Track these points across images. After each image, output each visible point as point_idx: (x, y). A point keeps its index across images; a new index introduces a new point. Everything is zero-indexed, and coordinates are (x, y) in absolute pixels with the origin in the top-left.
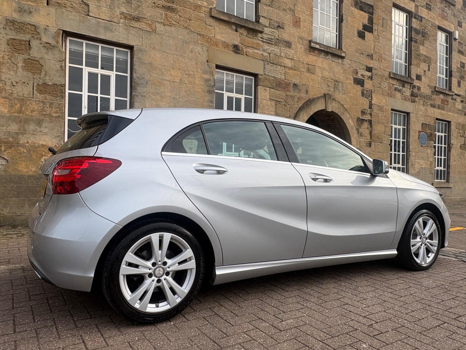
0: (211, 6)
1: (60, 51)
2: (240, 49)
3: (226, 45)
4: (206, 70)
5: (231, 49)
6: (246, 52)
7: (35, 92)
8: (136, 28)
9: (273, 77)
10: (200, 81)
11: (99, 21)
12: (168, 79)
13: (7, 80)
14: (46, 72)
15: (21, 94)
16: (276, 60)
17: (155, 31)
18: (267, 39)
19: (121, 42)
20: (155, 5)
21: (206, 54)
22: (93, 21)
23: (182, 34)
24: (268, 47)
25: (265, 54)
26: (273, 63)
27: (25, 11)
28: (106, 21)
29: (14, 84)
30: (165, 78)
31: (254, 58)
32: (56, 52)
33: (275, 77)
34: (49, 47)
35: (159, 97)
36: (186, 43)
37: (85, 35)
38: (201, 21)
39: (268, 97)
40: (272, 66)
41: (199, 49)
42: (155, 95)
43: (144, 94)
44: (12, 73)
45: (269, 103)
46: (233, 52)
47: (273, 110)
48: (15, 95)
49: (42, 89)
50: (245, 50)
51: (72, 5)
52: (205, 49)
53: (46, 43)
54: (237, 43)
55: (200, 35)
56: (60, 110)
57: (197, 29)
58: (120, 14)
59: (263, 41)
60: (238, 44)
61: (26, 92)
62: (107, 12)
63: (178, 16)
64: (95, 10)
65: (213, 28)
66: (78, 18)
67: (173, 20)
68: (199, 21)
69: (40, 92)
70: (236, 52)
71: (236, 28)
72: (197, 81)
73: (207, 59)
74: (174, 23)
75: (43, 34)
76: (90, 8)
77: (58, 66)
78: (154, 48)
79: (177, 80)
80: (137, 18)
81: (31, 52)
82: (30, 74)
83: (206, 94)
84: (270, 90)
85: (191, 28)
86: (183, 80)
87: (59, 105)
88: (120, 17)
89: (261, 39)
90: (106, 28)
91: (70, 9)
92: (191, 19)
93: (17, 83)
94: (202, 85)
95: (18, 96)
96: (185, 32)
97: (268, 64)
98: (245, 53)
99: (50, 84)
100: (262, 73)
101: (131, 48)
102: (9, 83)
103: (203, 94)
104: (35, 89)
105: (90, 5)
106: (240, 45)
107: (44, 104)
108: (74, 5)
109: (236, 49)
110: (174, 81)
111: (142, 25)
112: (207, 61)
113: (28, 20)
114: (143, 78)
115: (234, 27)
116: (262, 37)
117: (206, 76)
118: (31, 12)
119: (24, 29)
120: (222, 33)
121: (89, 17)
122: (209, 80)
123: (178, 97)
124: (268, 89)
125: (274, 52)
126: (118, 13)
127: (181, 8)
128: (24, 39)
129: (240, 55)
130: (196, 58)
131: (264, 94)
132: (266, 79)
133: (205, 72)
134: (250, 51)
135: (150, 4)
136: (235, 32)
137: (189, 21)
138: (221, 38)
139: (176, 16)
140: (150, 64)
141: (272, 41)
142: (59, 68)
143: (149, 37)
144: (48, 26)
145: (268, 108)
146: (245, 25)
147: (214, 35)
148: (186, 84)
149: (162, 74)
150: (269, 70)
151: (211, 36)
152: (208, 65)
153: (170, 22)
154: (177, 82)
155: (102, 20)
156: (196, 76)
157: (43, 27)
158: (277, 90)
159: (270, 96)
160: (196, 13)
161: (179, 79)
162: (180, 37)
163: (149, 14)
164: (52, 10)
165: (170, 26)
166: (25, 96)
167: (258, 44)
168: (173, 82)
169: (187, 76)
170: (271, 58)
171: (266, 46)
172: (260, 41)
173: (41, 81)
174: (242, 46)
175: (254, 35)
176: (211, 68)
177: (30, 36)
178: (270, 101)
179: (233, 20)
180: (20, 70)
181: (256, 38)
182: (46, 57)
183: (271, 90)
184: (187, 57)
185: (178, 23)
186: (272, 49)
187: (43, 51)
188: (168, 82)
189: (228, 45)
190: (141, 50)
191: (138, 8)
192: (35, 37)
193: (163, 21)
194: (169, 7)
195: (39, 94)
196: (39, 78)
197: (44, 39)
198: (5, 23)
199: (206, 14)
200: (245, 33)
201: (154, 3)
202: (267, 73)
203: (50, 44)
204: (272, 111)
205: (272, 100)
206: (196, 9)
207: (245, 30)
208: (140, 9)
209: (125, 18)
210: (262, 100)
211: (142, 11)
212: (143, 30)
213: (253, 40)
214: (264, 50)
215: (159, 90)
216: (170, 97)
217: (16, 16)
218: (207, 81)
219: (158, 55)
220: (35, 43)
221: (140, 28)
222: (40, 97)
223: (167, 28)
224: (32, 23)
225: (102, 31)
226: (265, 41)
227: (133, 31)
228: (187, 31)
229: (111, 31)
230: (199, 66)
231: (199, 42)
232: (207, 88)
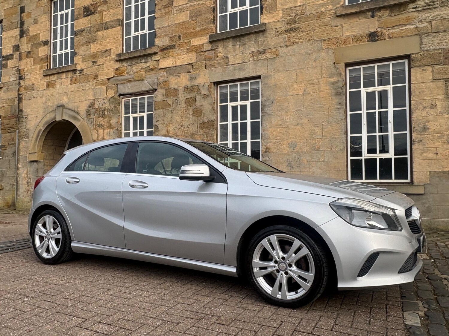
0: (337, 6)
1: (211, 98)
2: (379, 35)
3: (358, 38)
4: (333, 73)
5: (366, 39)
6: (389, 35)
7: (199, 128)
8: (262, 59)
9: (438, 50)
10: (326, 86)
11: (235, 66)
12: (291, 93)
13: (185, 125)
14: (204, 114)
15: (191, 132)
16: (443, 25)
17: (278, 56)
18: (425, 5)
19: (251, 76)
20: (279, 33)
21: (333, 57)
22: (231, 68)
23: (305, 47)
24: (429, 15)
25: (421, 26)
26: (438, 31)
27: (193, 78)
28: (240, 64)
29: (188, 126)
30: (289, 94)
31: (402, 37)
32: (209, 99)
33: (441, 49)
34: (205, 96)
35: (283, 113)
36: (309, 54)
37: (227, 80)
38: (325, 27)
39: (431, 78)
40: (435, 36)
41: (323, 54)
42: (280, 112)
43: (270, 113)
44: (187, 120)
45: (433, 85)
46: (368, 43)
47: (440, 93)
48: (189, 134)
49: (202, 126)
50: (387, 33)
51: (218, 62)
52: (331, 52)
53: (204, 94)
54: (372, 30)
55: (325, 40)
56: (212, 138)
57: (322, 36)
58: (250, 54)
59: (418, 11)
60: (375, 30)
61: (194, 130)
62: (240, 57)
63: (301, 33)
64: (232, 59)
65: (341, 26)
66: (222, 70)
67: (295, 38)
68: (323, 27)
69: (201, 128)
70: (372, 41)
71: (373, 12)
72: (323, 87)
73: (334, 61)
74: (296, 40)
75: (202, 90)
76: (229, 59)
77: (211, 108)
78: (278, 70)
79: (301, 92)
80: (263, 51)
81: (196, 103)
82: (196, 118)
83: (334, 97)
84: (433, 68)
85: (315, 38)
86: (306, 90)
87: (211, 134)
88: (249, 56)
89: (414, 10)
90: (240, 69)
91: (217, 66)
92: (315, 29)
93: (190, 125)
94: (329, 89)
95: (190, 133)
96: (308, 44)
97: (427, 36)
98: (387, 37)
99: (206, 121)
100: (417, 51)
101: (259, 77)
102: (186, 127)
103: (330, 98)
104: (199, 127)
105: (229, 57)
106: (379, 30)
107: (203, 136)
108: (219, 61)
109: (373, 37)
110: (298, 93)
111: (268, 55)
112: (334, 63)
113: (195, 83)
114: (269, 99)
115: (369, 14)
116: (415, 6)
117: (333, 79)
118: (196, 78)
119: (193, 90)
120: (353, 27)
121: (228, 66)
122: (337, 82)
123: (302, 107)
124: (430, 68)
125: (439, 17)
126: (248, 53)
127: (304, 23)
128: (193, 96)
129: (379, 41)
130: (321, 65)
131: (422, 75)
132: (425, 57)
133: (331, 76)
134: (396, 30)
135: (274, 34)
136: (371, 19)
137: (312, 32)
138: (350, 34)
139: (298, 34)
140: (275, 85)
141: (434, 5)
142: (211, 109)
143: (273, 63)
144: (204, 83)
145: (430, 92)
146: (384, 5)
147: (342, 34)
148: (310, 93)
149: (286, 91)
150: (429, 43)
151: (338, 36)
152: (335, 67)
153: (292, 42)
154: (301, 94)
155: (237, 65)
156: (321, 83)
157: (202, 85)
158: (445, 65)
159: (433, 75)
160: (320, 21)
161: (303, 90)
162: (302, 51)
163: (273, 44)
164: (207, 71)
165: (293, 45)
166: (194, 132)
167: (409, 18)
168: (297, 95)
169: (311, 85)
170: (433, 27)
171: (423, 15)
172: (412, 13)
173: (202, 121)
174: (383, 30)
175: (402, 9)
176: (338, 69)
177: (195, 93)
178: (435, 82)
179: (365, 8)
180: (191, 116)
181: (405, 12)
182: (204, 104)
183: (436, 67)
184: (310, 68)
185: (301, 39)
186: (436, 14)
187: (203, 100)
188: (291, 97)
189: (361, 37)
190: (266, 77)
191: (264, 42)
192: (198, 93)
193: (285, 44)
194: (292, 29)
195: (200, 130)
196: (201, 119)
197: (203, 93)
198: (184, 90)
199: (331, 16)
200: (385, 13)
201: (278, 32)
202: (425, 49)
203: (206, 94)
204: (438, 95)
205: (438, 79)
206: (319, 17)
207: (386, 10)
208: (266, 42)
209: (254, 55)
210: (418, 85)
211: (267, 44)
212: (268, 59)
213: (400, 17)
214: (420, 21)
215: (283, 106)
216: (294, 109)
217: (189, 83)
218: (333, 84)
219: (282, 75)
220: (198, 97)
221: (266, 59)
222: (201, 131)
223: (290, 48)
224: (196, 85)
225: (237, 72)
226: (420, 9)
227: (260, 64)
228: (310, 43)
229: (244, 70)
230: (324, 72)
231: (324, 48)
232: (335, 91)
